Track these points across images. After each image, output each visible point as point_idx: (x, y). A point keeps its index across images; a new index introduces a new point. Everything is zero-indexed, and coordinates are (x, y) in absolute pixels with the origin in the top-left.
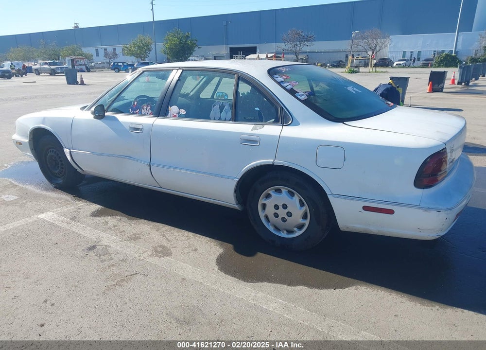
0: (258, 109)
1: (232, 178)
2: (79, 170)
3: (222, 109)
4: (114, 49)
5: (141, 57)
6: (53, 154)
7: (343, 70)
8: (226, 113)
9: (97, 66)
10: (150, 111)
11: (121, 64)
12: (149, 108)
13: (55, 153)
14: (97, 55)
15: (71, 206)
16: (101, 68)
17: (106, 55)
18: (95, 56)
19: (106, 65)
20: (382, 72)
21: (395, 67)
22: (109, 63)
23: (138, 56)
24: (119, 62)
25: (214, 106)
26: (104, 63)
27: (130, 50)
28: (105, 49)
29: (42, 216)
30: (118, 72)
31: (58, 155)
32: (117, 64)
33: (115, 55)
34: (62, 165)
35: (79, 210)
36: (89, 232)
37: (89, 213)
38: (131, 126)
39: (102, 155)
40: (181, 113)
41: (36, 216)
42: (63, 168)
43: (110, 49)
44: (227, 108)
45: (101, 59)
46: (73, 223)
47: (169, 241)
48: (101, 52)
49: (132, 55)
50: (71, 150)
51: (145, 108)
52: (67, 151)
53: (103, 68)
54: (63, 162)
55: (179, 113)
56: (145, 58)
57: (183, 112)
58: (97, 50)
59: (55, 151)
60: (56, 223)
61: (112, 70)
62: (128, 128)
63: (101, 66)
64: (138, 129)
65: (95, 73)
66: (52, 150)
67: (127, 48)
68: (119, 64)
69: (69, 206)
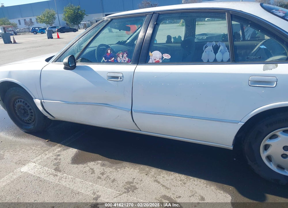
0: (265, 47)
1: (236, 122)
2: (49, 117)
3: (216, 49)
4: (31, 19)
5: (49, 24)
6: (22, 104)
7: (178, 24)
8: (223, 55)
9: (21, 31)
10: (127, 59)
11: (38, 29)
12: (125, 55)
13: (23, 102)
14: (20, 24)
15: (49, 153)
16: (24, 32)
17: (26, 23)
18: (18, 25)
19: (27, 30)
20: (201, 24)
21: (206, 21)
22: (29, 28)
23: (47, 23)
24: (36, 28)
25: (206, 47)
26: (25, 29)
27: (42, 19)
28: (24, 20)
29: (25, 169)
30: (36, 34)
31: (26, 104)
32: (35, 29)
33: (32, 23)
34: (31, 112)
35: (59, 158)
36: (80, 185)
37: (69, 160)
38: (109, 75)
39: (77, 103)
40: (165, 57)
41: (18, 170)
42: (32, 115)
43: (28, 19)
44: (223, 49)
45: (23, 26)
46: (59, 174)
47: (168, 188)
48: (22, 22)
49: (43, 22)
50: (42, 101)
51: (121, 55)
52: (37, 102)
53: (25, 32)
54: (32, 111)
55: (163, 57)
56: (52, 24)
57: (167, 56)
58: (19, 21)
59: (23, 100)
60: (42, 176)
61: (32, 33)
62: (106, 78)
63: (23, 31)
64: (117, 78)
65: (20, 36)
66: (20, 100)
67: (40, 18)
68: (36, 29)
69: (47, 152)
